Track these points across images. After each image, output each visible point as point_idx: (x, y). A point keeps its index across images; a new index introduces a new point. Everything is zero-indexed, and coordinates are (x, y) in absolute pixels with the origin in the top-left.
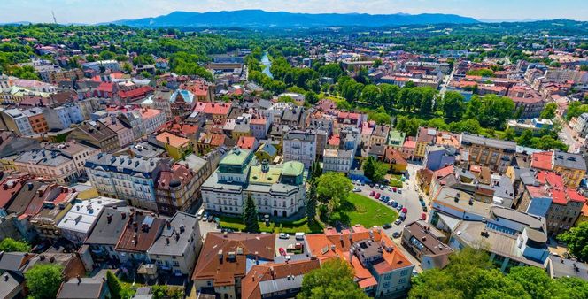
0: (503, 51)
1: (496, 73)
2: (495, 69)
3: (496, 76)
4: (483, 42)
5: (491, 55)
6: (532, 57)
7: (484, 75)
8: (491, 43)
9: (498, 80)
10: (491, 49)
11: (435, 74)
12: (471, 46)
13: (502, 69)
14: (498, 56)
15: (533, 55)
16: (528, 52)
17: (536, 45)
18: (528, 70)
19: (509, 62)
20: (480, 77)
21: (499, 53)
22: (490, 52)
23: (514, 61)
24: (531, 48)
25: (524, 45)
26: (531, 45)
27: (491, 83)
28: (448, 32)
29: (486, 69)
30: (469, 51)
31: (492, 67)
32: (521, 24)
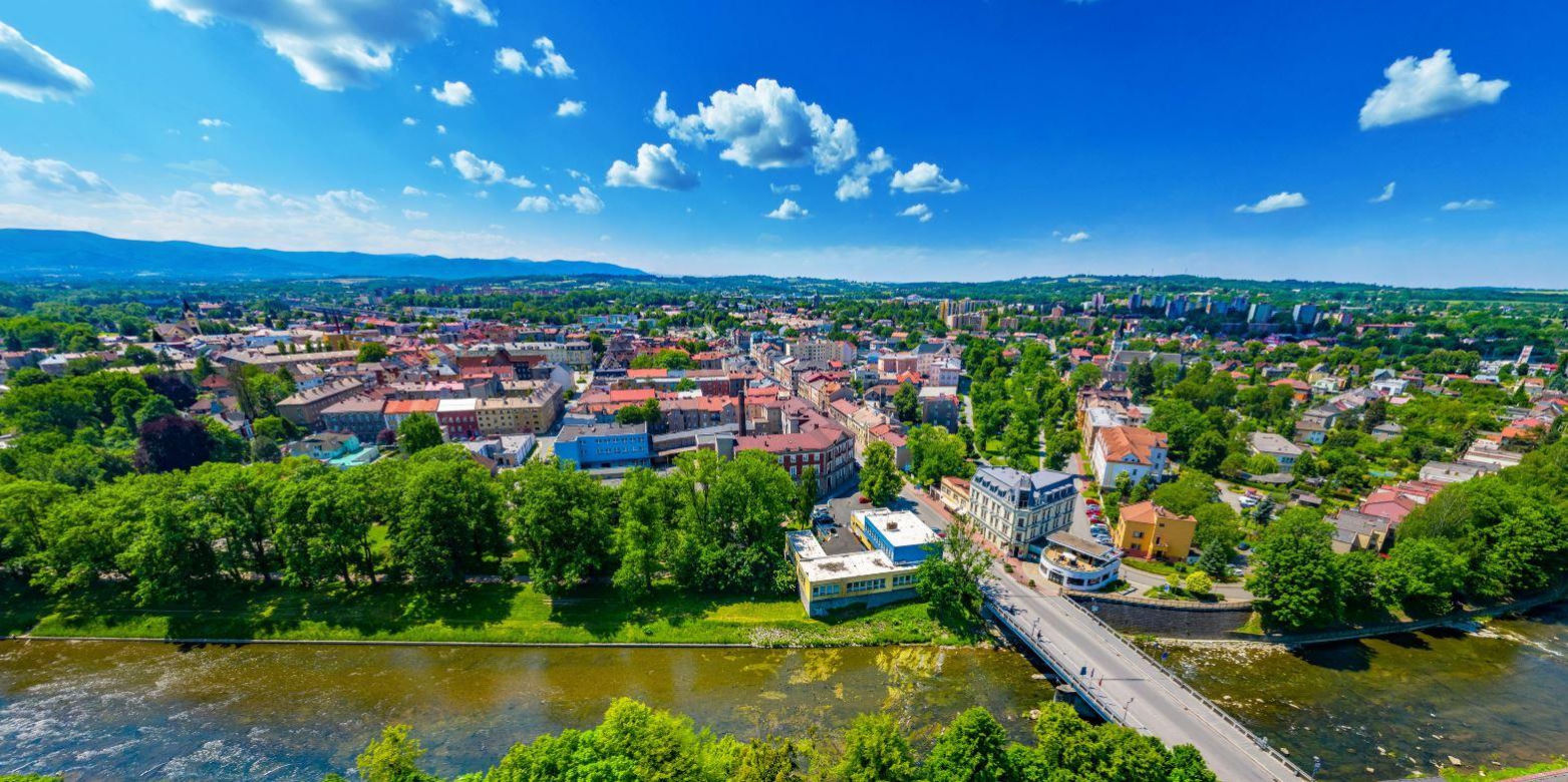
0: (698, 314)
1: (697, 357)
2: (692, 350)
3: (699, 365)
4: (660, 302)
5: (680, 323)
6: (747, 323)
7: (674, 365)
8: (674, 303)
9: (707, 376)
10: (676, 313)
11: (546, 374)
12: (642, 308)
13: (706, 348)
14: (692, 325)
15: (746, 318)
16: (737, 315)
17: (743, 305)
18: (752, 345)
19: (714, 335)
20: (663, 372)
21: (691, 318)
22: (675, 317)
23: (722, 332)
24: (736, 308)
25: (726, 305)
26: (736, 306)
27: (693, 387)
28: (601, 287)
29: (673, 349)
30: (639, 317)
31: (684, 344)
32: (710, 279)
